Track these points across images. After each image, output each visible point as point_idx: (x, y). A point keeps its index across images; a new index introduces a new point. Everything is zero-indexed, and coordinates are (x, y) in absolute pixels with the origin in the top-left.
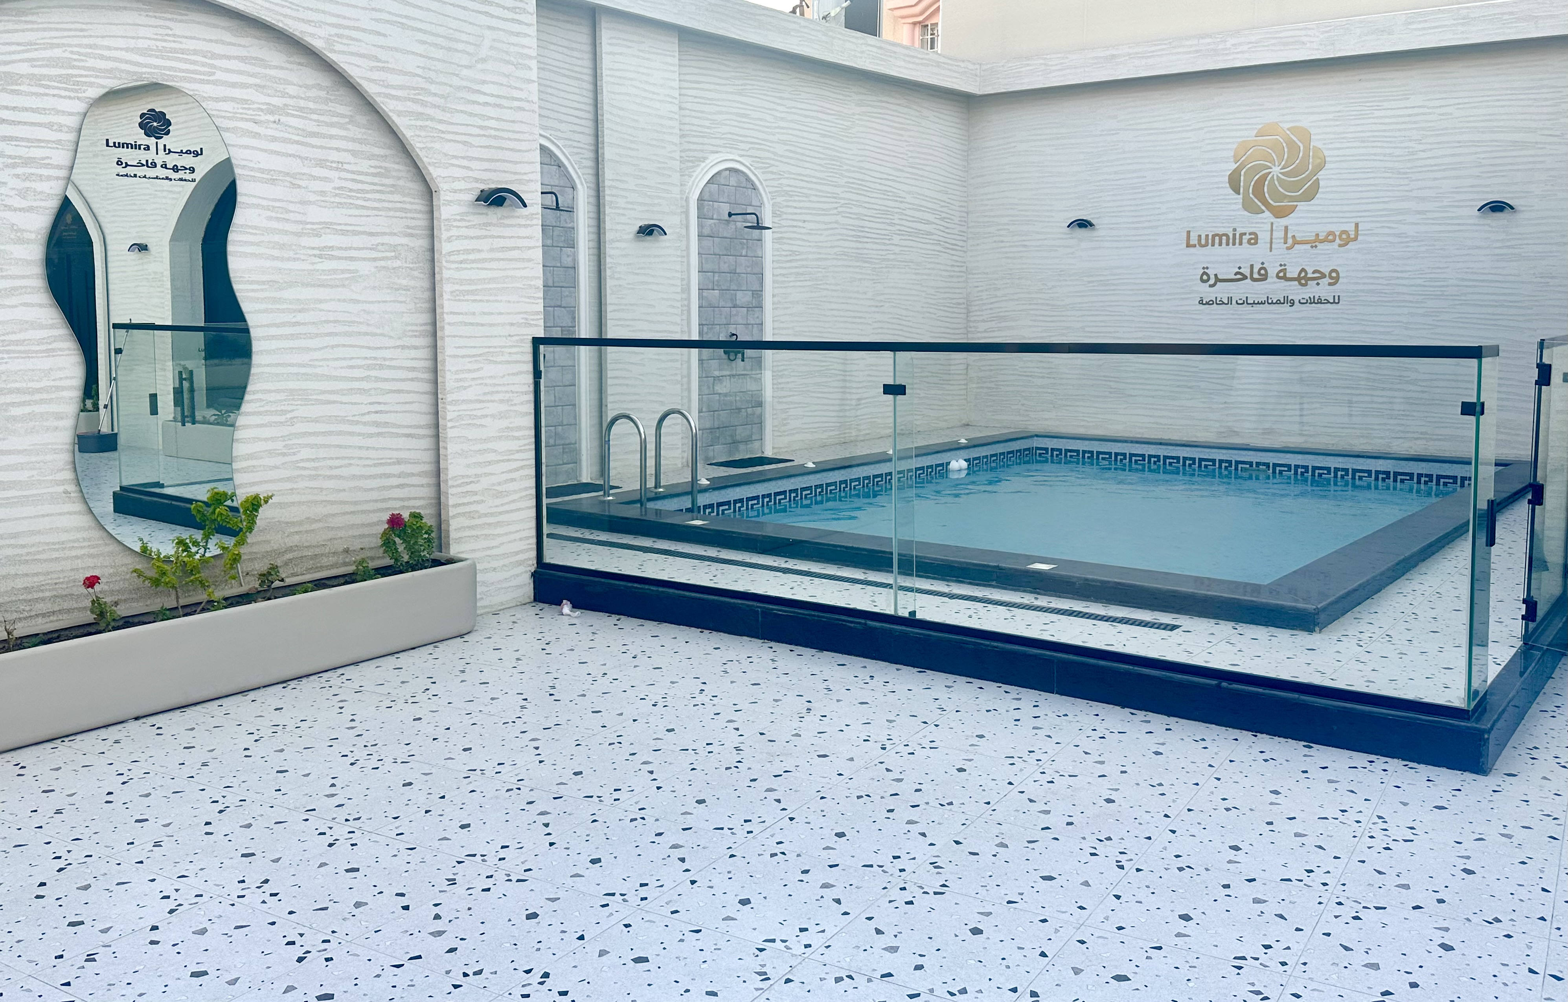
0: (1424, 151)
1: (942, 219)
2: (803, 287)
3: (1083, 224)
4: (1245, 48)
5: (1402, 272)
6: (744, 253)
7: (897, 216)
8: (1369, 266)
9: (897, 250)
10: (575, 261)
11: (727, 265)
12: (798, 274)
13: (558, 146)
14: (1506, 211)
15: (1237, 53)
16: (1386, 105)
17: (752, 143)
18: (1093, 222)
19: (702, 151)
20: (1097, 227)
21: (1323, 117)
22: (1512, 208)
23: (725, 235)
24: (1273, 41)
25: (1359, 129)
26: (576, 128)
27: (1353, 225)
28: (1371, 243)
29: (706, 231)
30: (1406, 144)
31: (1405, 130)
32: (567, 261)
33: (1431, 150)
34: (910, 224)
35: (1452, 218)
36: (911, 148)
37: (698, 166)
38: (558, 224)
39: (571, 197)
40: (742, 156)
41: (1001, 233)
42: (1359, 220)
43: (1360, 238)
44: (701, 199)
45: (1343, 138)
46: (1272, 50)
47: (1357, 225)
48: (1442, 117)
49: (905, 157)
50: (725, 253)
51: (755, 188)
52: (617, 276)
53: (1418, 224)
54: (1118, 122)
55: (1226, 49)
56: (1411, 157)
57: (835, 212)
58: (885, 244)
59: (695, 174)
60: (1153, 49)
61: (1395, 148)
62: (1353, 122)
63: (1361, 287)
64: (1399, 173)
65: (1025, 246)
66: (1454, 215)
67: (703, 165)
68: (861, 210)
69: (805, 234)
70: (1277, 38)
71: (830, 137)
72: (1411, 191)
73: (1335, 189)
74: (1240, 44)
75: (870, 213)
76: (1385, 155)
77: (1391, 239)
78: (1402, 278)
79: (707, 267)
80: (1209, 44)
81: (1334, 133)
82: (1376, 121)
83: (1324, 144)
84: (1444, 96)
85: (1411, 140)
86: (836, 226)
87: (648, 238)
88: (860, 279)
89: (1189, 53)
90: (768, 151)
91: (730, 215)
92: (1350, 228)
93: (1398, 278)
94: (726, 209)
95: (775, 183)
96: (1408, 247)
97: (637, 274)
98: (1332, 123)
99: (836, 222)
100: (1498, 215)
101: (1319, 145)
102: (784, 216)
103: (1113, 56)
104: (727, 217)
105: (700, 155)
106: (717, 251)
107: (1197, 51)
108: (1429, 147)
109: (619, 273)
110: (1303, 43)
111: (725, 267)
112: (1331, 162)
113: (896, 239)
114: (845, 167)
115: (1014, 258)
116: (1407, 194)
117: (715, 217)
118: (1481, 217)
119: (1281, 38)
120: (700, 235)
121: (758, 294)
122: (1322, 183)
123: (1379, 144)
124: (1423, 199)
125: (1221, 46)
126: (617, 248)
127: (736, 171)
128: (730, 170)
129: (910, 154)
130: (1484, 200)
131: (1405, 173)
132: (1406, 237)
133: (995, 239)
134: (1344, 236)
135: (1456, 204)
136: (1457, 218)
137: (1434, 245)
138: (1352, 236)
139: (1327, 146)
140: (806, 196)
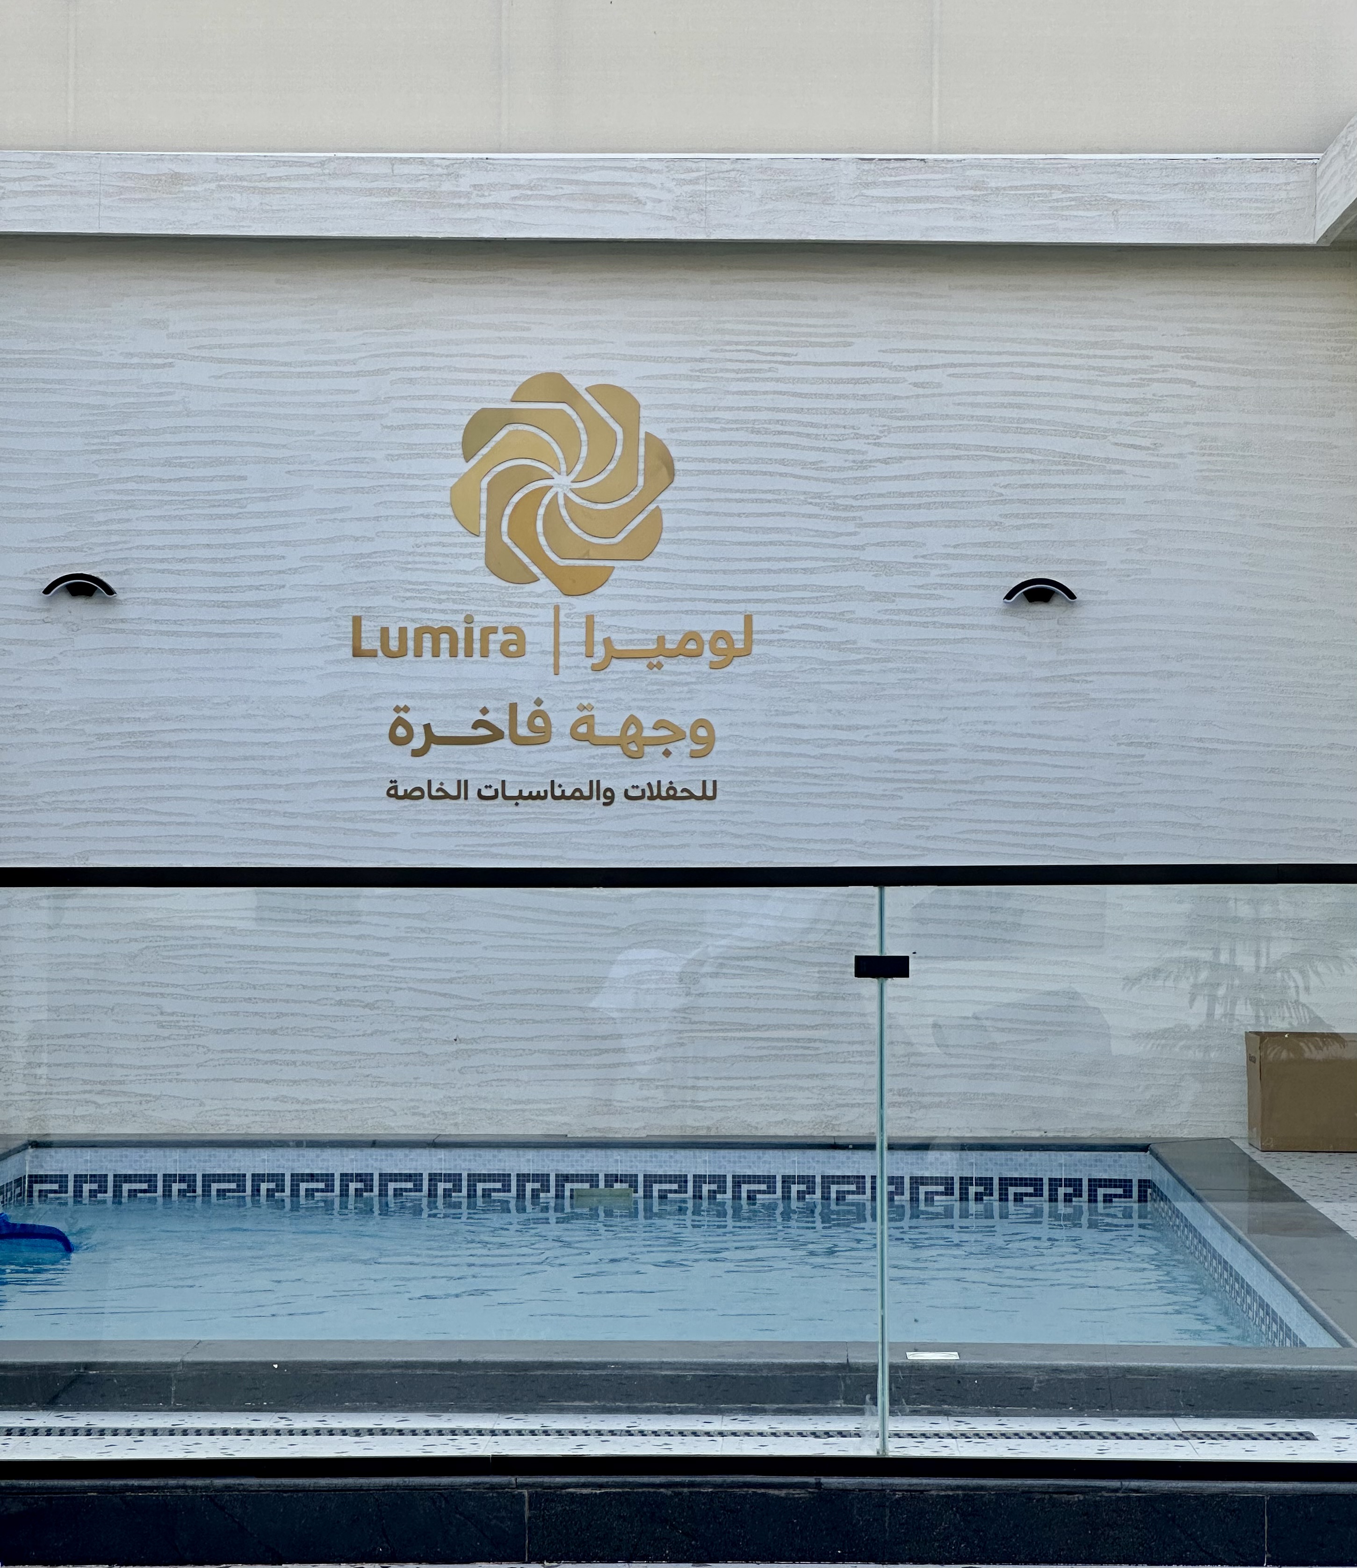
0: (885, 461)
3: (85, 586)
5: (849, 728)
8: (778, 713)
14: (1057, 601)
16: (804, 354)
18: (110, 581)
20: (120, 595)
21: (667, 368)
22: (1070, 595)
25: (747, 401)
27: (741, 619)
28: (778, 660)
30: (849, 444)
31: (844, 412)
33: (901, 459)
35: (949, 612)
42: (751, 608)
43: (756, 649)
45: (711, 420)
47: (748, 619)
48: (921, 391)
53: (875, 622)
56: (859, 474)
61: (824, 449)
62: (734, 387)
63: (763, 762)
64: (836, 507)
66: (948, 605)
72: (862, 548)
73: (695, 535)
76: (804, 464)
77: (822, 654)
78: (852, 743)
81: (693, 408)
82: (781, 387)
83: (672, 430)
84: (922, 345)
85: (857, 436)
92: (735, 625)
93: (841, 742)
96: (859, 672)
98: (686, 384)
100: (1042, 608)
101: (660, 432)
108: (895, 452)
112: (686, 472)
116: (849, 553)
118: (1009, 613)
122: (668, 520)
123: (793, 440)
124: (885, 568)
130: (1016, 575)
131: (846, 508)
132: (851, 650)
134: (721, 644)
135: (954, 581)
136: (957, 612)
137: (914, 671)
138: (740, 645)
139: (675, 436)
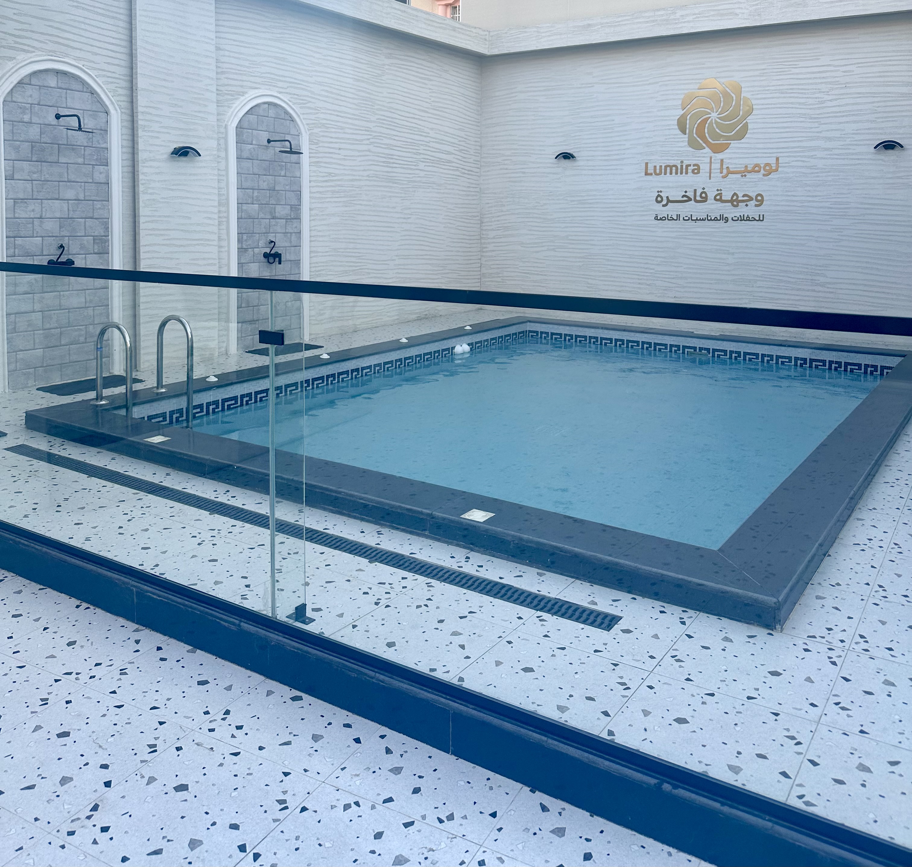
0: (830, 101)
1: (460, 151)
2: (340, 202)
3: (567, 156)
4: (690, 18)
5: (813, 196)
6: (283, 173)
7: (422, 147)
8: (787, 191)
9: (422, 174)
10: (108, 176)
11: (266, 183)
12: (333, 192)
13: (89, 75)
14: (896, 149)
15: (684, 22)
16: (801, 64)
17: (290, 82)
18: (575, 154)
19: (242, 86)
20: (578, 159)
21: (751, 73)
22: (902, 147)
23: (264, 158)
24: (712, 13)
25: (780, 83)
26: (110, 60)
27: (775, 159)
28: (788, 173)
29: (245, 154)
30: (817, 95)
31: (816, 84)
32: (100, 177)
33: (836, 100)
34: (433, 154)
35: (853, 154)
36: (434, 95)
37: (237, 99)
38: (90, 144)
39: (105, 120)
40: (280, 93)
41: (506, 162)
42: (779, 155)
43: (780, 169)
44: (239, 127)
45: (768, 90)
46: (712, 20)
47: (777, 159)
48: (845, 74)
49: (428, 100)
50: (265, 173)
51: (292, 120)
52: (150, 191)
53: (826, 158)
54: (594, 77)
55: (675, 19)
56: (820, 106)
57: (368, 142)
58: (411, 169)
59: (235, 106)
60: (620, 19)
61: (807, 98)
62: (775, 78)
63: (779, 208)
64: (811, 118)
65: (524, 173)
66: (854, 152)
67: (242, 98)
68: (391, 142)
69: (340, 159)
70: (716, 10)
71: (363, 81)
72: (821, 132)
73: (760, 130)
74: (687, 15)
75: (399, 144)
76: (800, 104)
77: (803, 170)
78: (813, 201)
79: (245, 185)
80: (662, 15)
81: (760, 86)
82: (792, 76)
83: (753, 95)
84: (847, 57)
85: (820, 92)
86: (368, 153)
87: (183, 158)
88: (390, 197)
89: (647, 22)
90: (306, 90)
91: (269, 141)
92: (773, 161)
93: (810, 201)
94: (265, 136)
95: (313, 117)
96: (818, 176)
97: (172, 190)
98: (758, 78)
99: (369, 151)
100: (890, 152)
101: (748, 95)
102: (321, 144)
103: (589, 25)
104: (266, 143)
105: (240, 89)
106: (256, 171)
107: (653, 21)
108: (835, 97)
109: (153, 188)
110: (737, 14)
111: (264, 185)
112: (757, 109)
113: (422, 166)
114: (376, 107)
115: (515, 182)
116: (818, 135)
117: (254, 142)
118: (876, 153)
119: (719, 10)
120: (239, 158)
121: (296, 208)
122: (750, 126)
123: (796, 95)
124: (829, 139)
125: (672, 17)
126: (151, 167)
127: (276, 105)
128: (269, 104)
129: (433, 99)
130: (878, 139)
131: (815, 118)
132: (816, 169)
133: (501, 167)
134: (767, 168)
135: (855, 143)
136: (856, 154)
137: (838, 176)
138: (774, 168)
139: (755, 97)
140: (342, 128)
